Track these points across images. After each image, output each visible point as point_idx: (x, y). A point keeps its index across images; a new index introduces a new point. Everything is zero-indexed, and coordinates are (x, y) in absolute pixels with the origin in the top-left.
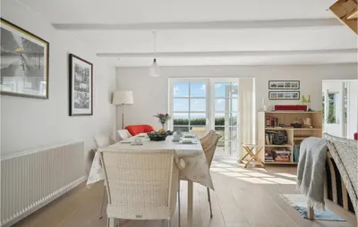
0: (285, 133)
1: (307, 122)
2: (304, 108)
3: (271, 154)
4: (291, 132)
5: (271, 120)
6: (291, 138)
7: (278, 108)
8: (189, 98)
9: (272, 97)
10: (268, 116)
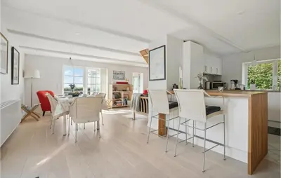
0: (120, 94)
1: (128, 89)
2: (127, 83)
3: (115, 103)
4: (122, 93)
5: (115, 89)
6: (123, 96)
7: (117, 83)
8: (74, 77)
9: (114, 78)
10: (114, 87)
